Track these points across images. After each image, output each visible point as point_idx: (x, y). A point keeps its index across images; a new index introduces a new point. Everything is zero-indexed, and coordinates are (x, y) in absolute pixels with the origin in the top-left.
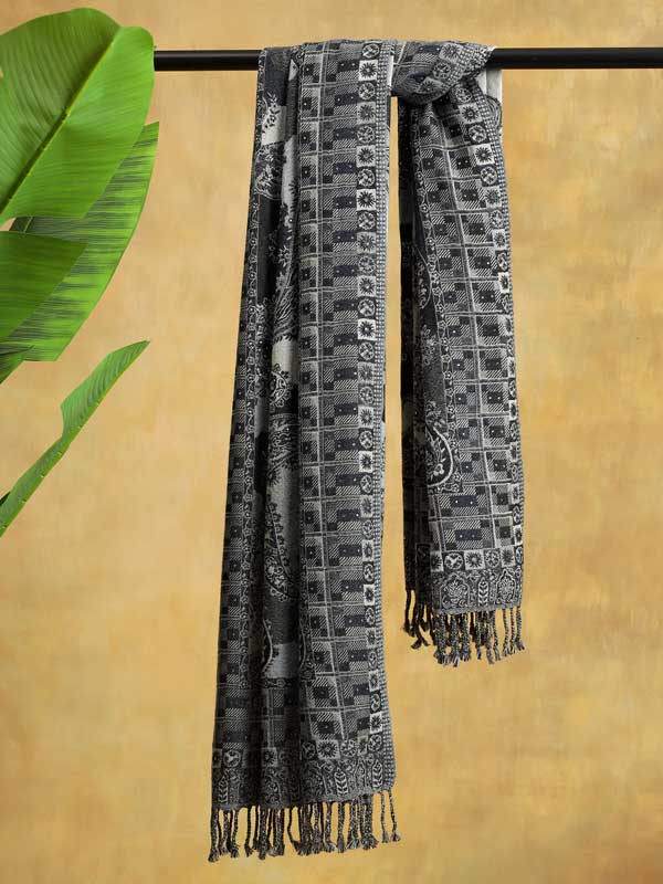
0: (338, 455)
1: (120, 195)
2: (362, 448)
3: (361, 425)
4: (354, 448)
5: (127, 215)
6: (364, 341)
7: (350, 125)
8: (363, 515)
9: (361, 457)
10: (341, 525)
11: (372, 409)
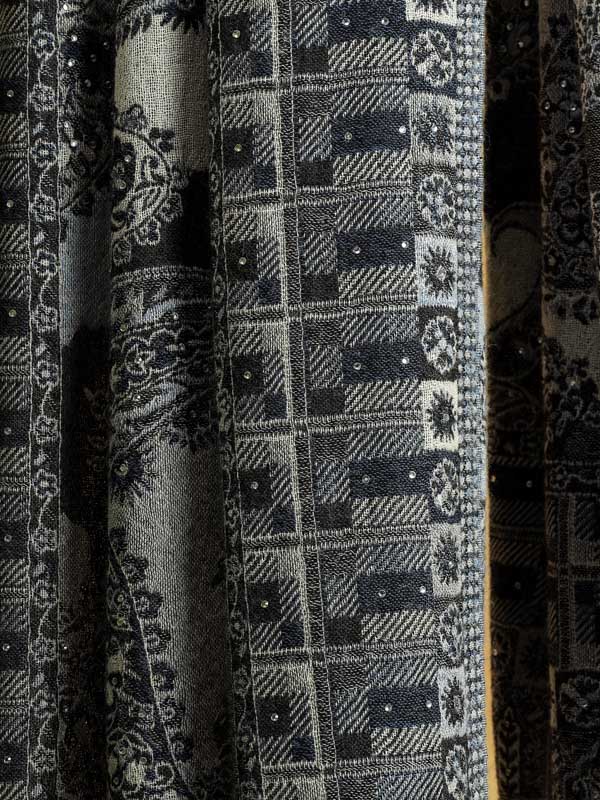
0: (355, 395)
2: (428, 372)
3: (426, 298)
4: (404, 373)
6: (424, 25)
8: (441, 588)
9: (427, 401)
10: (372, 623)
11: (452, 245)
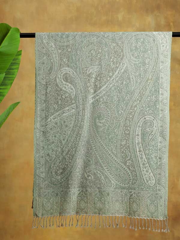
1: (13, 67)
5: (14, 72)
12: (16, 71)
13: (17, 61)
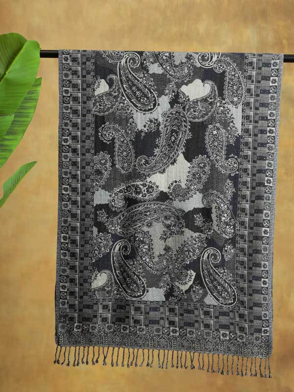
0: (255, 228)
1: (26, 105)
2: (264, 227)
3: (264, 218)
4: (260, 226)
5: (29, 113)
6: (267, 186)
7: (266, 102)
8: (263, 252)
9: (263, 230)
10: (254, 255)
11: (269, 212)
12: (31, 111)
13: (34, 95)
